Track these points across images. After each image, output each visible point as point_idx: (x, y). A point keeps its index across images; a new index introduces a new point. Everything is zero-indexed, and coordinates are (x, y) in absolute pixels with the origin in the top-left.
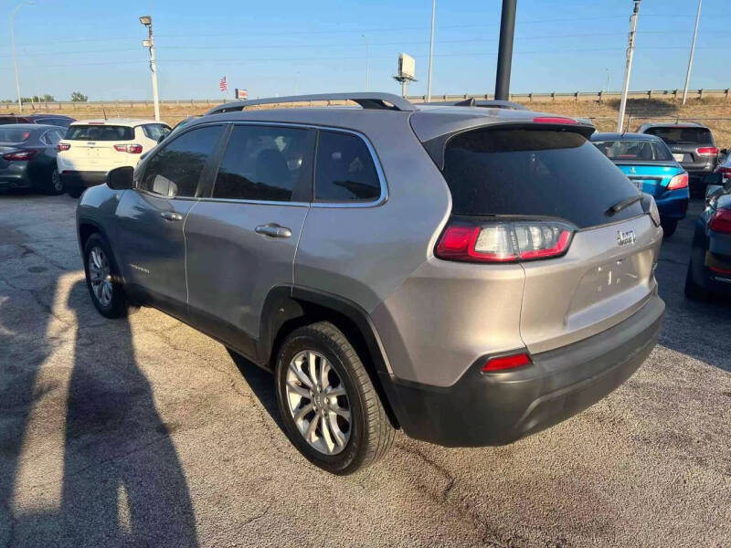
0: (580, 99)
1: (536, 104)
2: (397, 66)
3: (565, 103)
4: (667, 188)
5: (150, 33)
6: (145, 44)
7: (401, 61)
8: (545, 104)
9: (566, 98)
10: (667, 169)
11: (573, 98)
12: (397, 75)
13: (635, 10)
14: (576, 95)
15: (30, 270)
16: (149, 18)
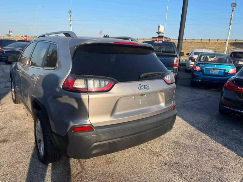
0: (219, 41)
1: (203, 43)
2: (158, 29)
3: (214, 43)
4: (227, 73)
5: (71, 16)
6: (69, 19)
7: (159, 27)
8: (206, 43)
9: (214, 41)
10: (229, 66)
11: (217, 41)
12: (158, 32)
13: (233, 10)
14: (218, 40)
15: (5, 87)
16: (71, 11)
